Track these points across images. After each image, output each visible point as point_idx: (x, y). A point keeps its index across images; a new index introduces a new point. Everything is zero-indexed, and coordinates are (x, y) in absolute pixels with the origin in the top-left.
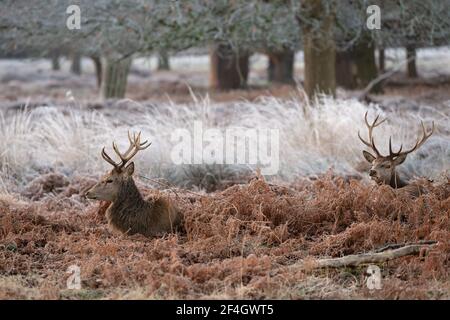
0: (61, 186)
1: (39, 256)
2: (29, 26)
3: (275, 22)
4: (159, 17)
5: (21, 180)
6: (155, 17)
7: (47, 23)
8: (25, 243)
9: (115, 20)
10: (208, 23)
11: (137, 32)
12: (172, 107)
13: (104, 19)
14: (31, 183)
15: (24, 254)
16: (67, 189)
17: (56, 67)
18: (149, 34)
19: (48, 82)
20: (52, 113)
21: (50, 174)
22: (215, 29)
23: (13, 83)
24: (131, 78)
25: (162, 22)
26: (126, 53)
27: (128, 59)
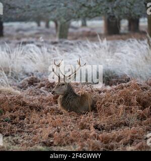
0: (36, 82)
1: (21, 125)
2: (24, 7)
3: (135, 5)
4: (83, 3)
5: (18, 79)
6: (81, 3)
7: (32, 6)
8: (15, 117)
9: (63, 5)
10: (104, 6)
11: (72, 10)
12: (89, 44)
13: (57, 4)
14: (23, 81)
15: (13, 124)
16: (39, 84)
17: (39, 25)
18: (78, 10)
19: (35, 32)
20: (33, 47)
21: (32, 76)
22: (108, 8)
23: (21, 32)
24: (70, 30)
25: (84, 5)
26: (67, 19)
27: (69, 22)
